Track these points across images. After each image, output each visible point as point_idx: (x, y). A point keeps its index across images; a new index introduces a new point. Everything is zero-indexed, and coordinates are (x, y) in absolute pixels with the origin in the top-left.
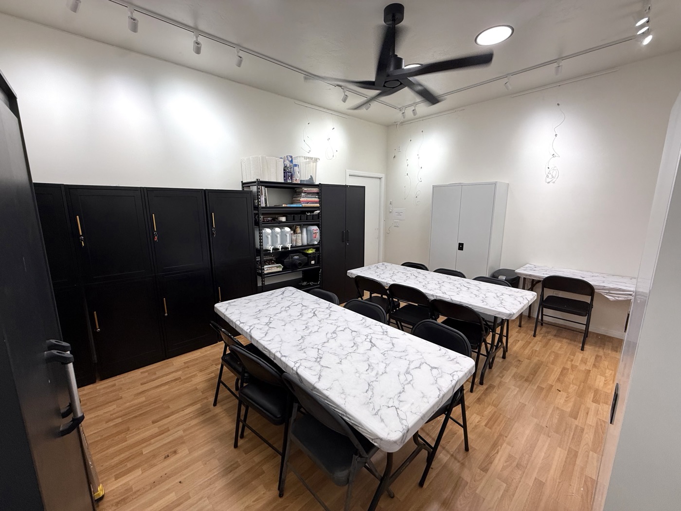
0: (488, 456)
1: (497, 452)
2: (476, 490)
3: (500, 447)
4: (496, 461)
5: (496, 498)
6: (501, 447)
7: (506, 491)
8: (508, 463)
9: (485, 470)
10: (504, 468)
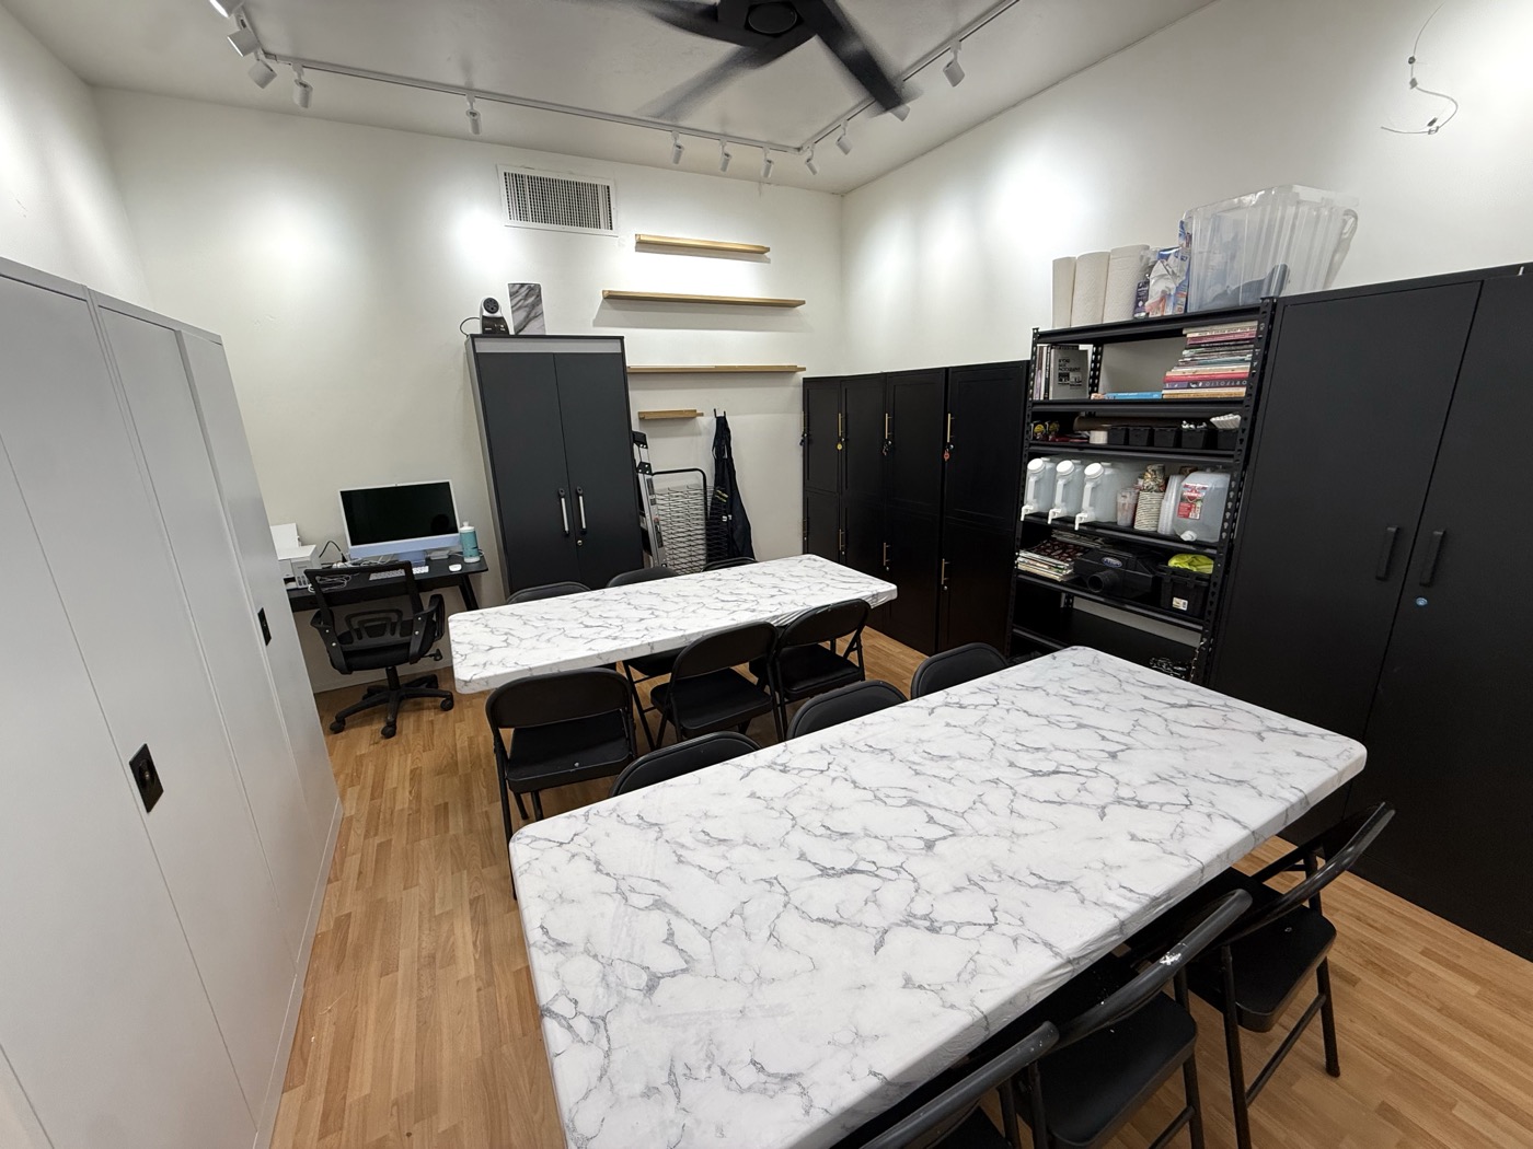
0: (486, 924)
1: (475, 944)
2: (468, 872)
3: (477, 957)
4: (468, 929)
5: (440, 888)
6: (475, 959)
7: (432, 909)
8: (450, 943)
9: (473, 902)
10: (451, 931)
